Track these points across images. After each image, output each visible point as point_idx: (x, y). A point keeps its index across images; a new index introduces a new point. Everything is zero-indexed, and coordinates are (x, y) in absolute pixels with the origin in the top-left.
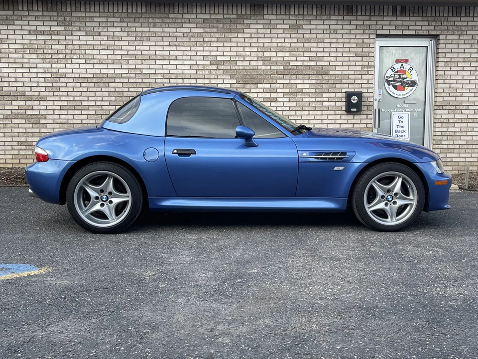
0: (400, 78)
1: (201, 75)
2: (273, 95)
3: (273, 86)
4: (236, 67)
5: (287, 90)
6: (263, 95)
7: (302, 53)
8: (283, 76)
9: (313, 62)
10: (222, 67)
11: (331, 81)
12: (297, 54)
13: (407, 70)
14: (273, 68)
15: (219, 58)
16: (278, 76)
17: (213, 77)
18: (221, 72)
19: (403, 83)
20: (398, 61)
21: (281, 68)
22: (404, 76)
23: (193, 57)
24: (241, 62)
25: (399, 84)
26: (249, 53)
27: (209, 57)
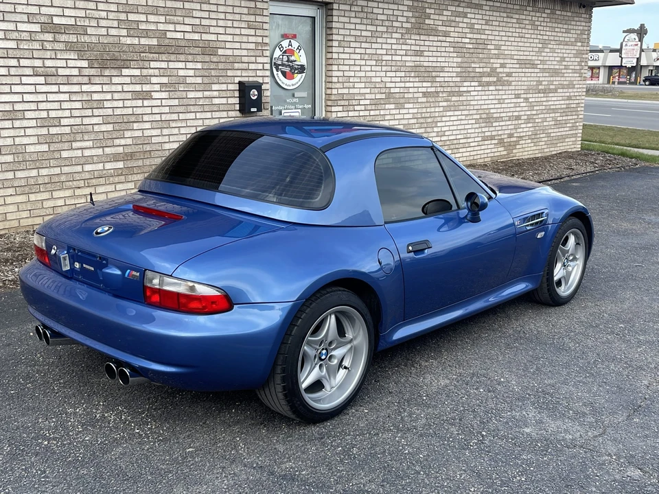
0: (288, 61)
1: (28, 52)
2: (146, 88)
3: (145, 72)
4: (87, 39)
5: (165, 80)
6: (131, 88)
7: (182, 18)
8: (157, 55)
9: (197, 34)
10: (63, 38)
11: (221, 66)
12: (175, 19)
13: (295, 49)
14: (143, 41)
15: (56, 20)
16: (152, 55)
17: (48, 54)
18: (62, 46)
19: (292, 68)
20: (285, 37)
21: (154, 42)
22: (292, 58)
23: (9, 15)
24: (93, 29)
25: (287, 70)
26: (105, 13)
27: (38, 17)
